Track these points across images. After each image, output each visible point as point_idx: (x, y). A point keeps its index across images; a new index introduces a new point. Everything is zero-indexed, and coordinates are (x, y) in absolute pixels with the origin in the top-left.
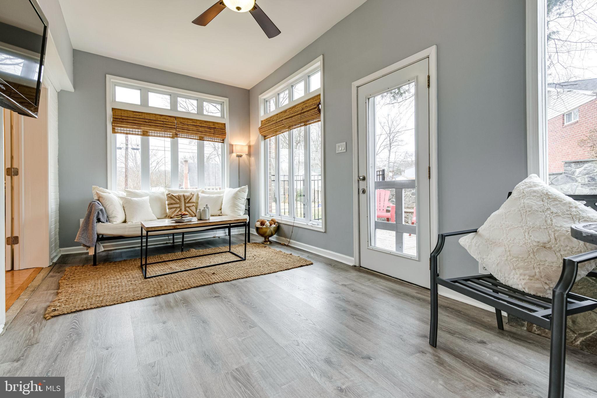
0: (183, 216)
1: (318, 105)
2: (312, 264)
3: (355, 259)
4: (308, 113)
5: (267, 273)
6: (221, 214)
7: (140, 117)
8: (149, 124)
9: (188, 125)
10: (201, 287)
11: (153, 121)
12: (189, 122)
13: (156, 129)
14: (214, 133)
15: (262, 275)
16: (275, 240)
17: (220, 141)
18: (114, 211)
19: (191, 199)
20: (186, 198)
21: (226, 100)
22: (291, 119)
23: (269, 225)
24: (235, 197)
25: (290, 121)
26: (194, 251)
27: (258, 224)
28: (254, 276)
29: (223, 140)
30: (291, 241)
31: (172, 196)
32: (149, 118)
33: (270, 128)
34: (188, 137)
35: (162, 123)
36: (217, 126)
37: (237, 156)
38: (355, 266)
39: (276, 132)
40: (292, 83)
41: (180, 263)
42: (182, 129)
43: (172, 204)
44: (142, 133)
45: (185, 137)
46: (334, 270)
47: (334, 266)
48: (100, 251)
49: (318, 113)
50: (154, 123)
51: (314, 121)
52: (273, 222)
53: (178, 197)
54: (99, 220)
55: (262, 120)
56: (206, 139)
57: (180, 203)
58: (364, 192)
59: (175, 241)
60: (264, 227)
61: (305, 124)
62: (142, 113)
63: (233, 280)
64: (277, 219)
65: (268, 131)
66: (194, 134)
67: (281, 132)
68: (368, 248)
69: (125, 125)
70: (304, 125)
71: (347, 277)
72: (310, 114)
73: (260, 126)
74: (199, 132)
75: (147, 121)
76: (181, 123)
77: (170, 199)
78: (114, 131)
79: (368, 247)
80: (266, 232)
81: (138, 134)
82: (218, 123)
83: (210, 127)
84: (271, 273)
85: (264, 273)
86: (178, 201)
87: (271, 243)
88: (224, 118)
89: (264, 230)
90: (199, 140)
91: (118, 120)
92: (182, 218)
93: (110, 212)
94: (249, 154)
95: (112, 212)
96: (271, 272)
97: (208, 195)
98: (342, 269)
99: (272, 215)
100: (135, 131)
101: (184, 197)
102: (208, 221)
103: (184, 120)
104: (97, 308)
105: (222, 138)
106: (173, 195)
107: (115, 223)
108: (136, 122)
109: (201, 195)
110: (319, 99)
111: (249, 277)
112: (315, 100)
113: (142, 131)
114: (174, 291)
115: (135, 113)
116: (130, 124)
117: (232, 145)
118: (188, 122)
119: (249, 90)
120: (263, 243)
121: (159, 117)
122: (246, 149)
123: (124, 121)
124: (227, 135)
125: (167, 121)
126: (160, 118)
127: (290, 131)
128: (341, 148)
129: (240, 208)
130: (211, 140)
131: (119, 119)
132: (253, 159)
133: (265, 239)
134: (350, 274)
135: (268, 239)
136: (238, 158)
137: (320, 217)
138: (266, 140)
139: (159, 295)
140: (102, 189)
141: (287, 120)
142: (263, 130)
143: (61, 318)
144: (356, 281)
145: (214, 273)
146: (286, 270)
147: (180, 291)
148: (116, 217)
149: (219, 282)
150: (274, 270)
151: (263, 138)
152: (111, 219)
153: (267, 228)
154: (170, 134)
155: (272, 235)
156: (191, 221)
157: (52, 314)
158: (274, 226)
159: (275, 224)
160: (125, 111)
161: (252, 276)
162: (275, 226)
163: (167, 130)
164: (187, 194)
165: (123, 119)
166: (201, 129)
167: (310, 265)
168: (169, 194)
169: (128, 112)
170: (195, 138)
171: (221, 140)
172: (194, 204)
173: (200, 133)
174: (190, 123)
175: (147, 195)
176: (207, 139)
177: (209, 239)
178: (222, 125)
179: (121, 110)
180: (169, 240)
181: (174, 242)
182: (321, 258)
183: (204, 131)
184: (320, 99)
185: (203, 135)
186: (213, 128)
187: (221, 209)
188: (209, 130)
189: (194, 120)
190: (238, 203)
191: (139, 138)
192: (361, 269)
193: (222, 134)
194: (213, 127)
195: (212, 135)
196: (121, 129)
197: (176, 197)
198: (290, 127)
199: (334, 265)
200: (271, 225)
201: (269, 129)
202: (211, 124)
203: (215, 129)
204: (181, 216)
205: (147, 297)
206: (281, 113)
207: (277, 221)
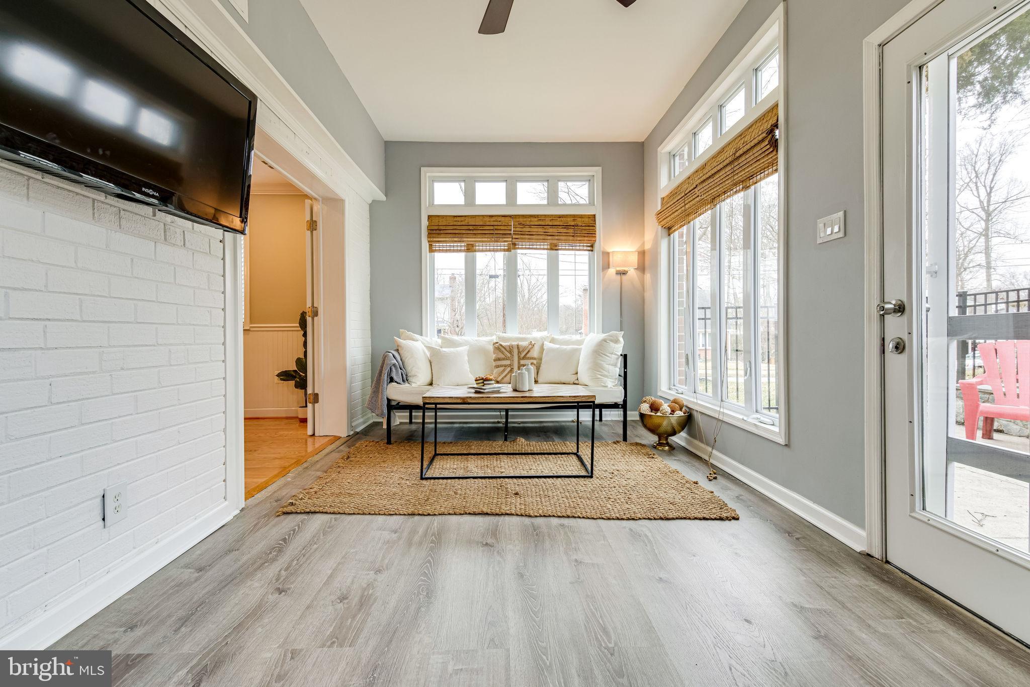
0: (485, 382)
1: (771, 131)
2: (736, 518)
3: (870, 535)
4: (747, 156)
5: (614, 516)
6: (576, 382)
7: (462, 223)
8: (475, 232)
9: (530, 226)
10: (480, 516)
11: (479, 228)
12: (533, 221)
13: (484, 239)
14: (573, 235)
15: (603, 518)
16: (683, 444)
17: (585, 248)
18: (414, 366)
19: (529, 352)
20: (521, 350)
21: (596, 171)
22: (712, 180)
23: (670, 411)
24: (599, 350)
25: (710, 185)
26: (522, 443)
27: (645, 408)
28: (583, 517)
29: (592, 246)
30: (715, 452)
31: (500, 347)
32: (474, 224)
33: (675, 210)
34: (532, 247)
35: (492, 228)
36: (579, 222)
37: (617, 274)
38: (869, 555)
39: (687, 216)
40: (720, 99)
41: (486, 461)
42: (521, 234)
43: (499, 359)
44: (466, 248)
45: (527, 247)
46: (794, 550)
47: (797, 539)
48: (396, 424)
49: (771, 149)
50: (481, 230)
51: (766, 173)
52: (677, 405)
53: (508, 349)
54: (392, 380)
55: (662, 197)
56: (561, 247)
57: (511, 359)
58: (900, 347)
59: (509, 420)
60: (659, 414)
61: (744, 185)
62: (465, 216)
63: (541, 516)
64: (688, 399)
65: (672, 216)
66: (541, 241)
67: (698, 213)
68: (913, 514)
69: (443, 238)
70: (743, 188)
71: (822, 584)
72: (752, 157)
73: (659, 208)
74: (548, 235)
75: (471, 228)
76: (520, 224)
77: (498, 351)
78: (431, 250)
79: (911, 512)
80: (659, 426)
81: (460, 251)
82: (581, 216)
83: (566, 224)
84: (623, 519)
85: (607, 515)
86: (509, 355)
87: (672, 448)
88: (594, 205)
89: (657, 421)
90: (550, 250)
91: (434, 232)
92: (483, 386)
93: (409, 368)
94: (642, 268)
95: (413, 367)
96: (624, 517)
97: (558, 346)
98: (819, 554)
99: (680, 391)
100: (457, 246)
101: (518, 348)
102: (527, 394)
103: (525, 219)
104: (333, 513)
105: (590, 242)
106: (501, 345)
107: (413, 385)
108: (457, 232)
109: (548, 345)
110: (776, 114)
111: (574, 517)
112: (765, 120)
113: (465, 244)
114: (437, 514)
115: (456, 219)
116: (450, 236)
117: (608, 253)
118: (531, 221)
119: (643, 142)
120: (655, 447)
121: (487, 219)
122: (634, 259)
123: (442, 232)
124: (597, 235)
125: (499, 223)
126: (489, 221)
127: (714, 209)
128: (830, 229)
129: (606, 373)
130: (570, 248)
131: (436, 230)
132: (648, 276)
133: (660, 440)
134: (837, 575)
135: (667, 439)
136: (619, 277)
137: (773, 404)
138: (672, 235)
139: (413, 514)
140: (410, 334)
141: (704, 185)
142: (663, 215)
143: (291, 516)
144: (849, 605)
145: (517, 494)
146: (661, 519)
147: (445, 514)
148: (416, 376)
149: (513, 515)
150: (634, 512)
151: (665, 232)
152: (410, 379)
153: (664, 417)
154: (504, 245)
155: (674, 433)
156: (498, 392)
157: (285, 510)
158: (679, 413)
159: (681, 410)
160: (443, 217)
161: (579, 517)
162: (683, 415)
163: (499, 238)
164: (524, 344)
165: (440, 230)
166: (551, 230)
167: (730, 520)
168: (497, 343)
169: (448, 218)
170: (543, 247)
171: (587, 246)
172: (535, 362)
173: (549, 237)
174: (535, 221)
175: (466, 343)
176: (563, 247)
177: (563, 424)
178: (589, 218)
179: (438, 216)
180: (501, 417)
181: (507, 422)
182: (770, 509)
183: (557, 234)
184: (778, 114)
185: (556, 241)
186: (574, 226)
187: (577, 373)
188: (565, 230)
189: (541, 215)
190: (602, 363)
191: (462, 256)
192: (888, 572)
193: (588, 235)
194: (573, 223)
195: (571, 238)
196: (440, 244)
197: (505, 349)
198: (714, 200)
199: (798, 536)
200: (673, 411)
201: (673, 211)
202: (569, 219)
203: (576, 227)
204: (483, 382)
205: (397, 513)
206: (697, 172)
207: (685, 403)
